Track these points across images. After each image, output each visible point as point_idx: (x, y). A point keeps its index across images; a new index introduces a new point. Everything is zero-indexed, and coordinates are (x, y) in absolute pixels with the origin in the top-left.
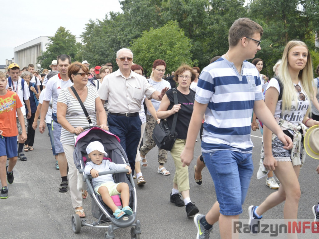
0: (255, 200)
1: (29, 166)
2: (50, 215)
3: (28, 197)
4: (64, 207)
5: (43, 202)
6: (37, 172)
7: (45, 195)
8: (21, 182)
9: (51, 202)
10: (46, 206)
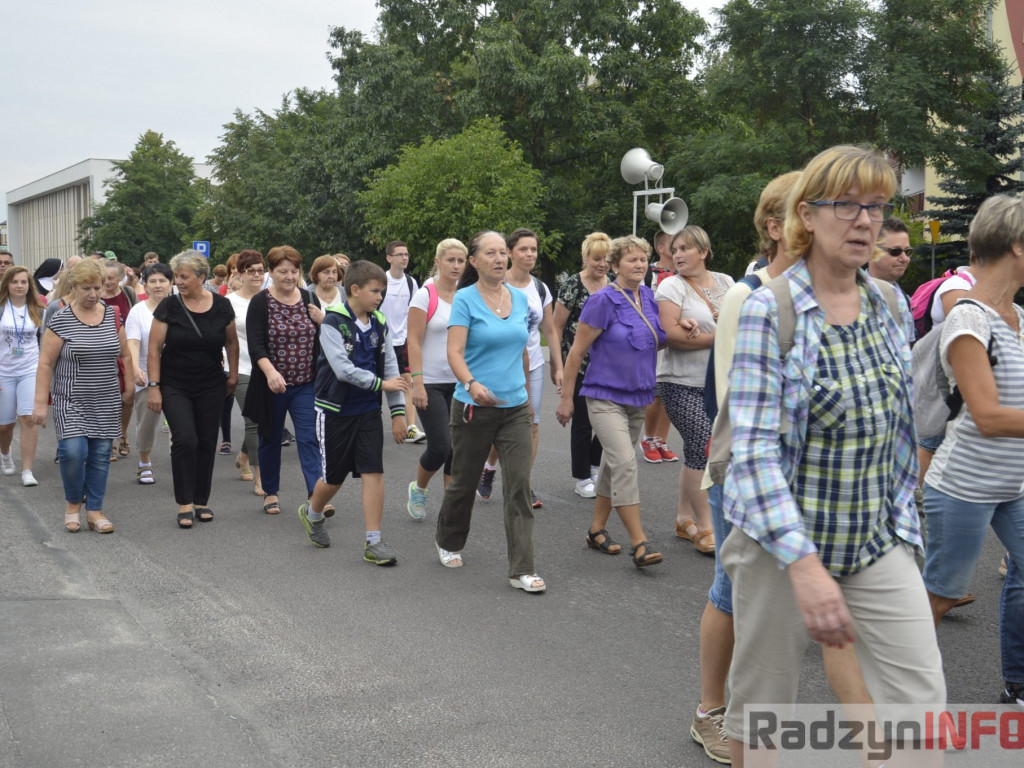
1: (113, 546)
2: (212, 698)
3: (131, 641)
4: (250, 671)
5: (182, 658)
6: (142, 563)
7: (182, 634)
8: (99, 597)
9: (208, 658)
10: (195, 671)
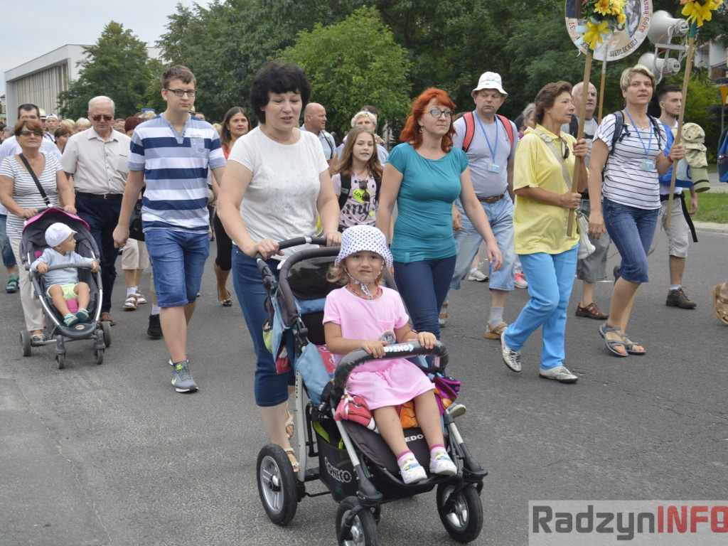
0: (521, 409)
2: (59, 447)
4: (94, 429)
5: (48, 419)
7: (53, 403)
9: (66, 419)
10: (53, 428)
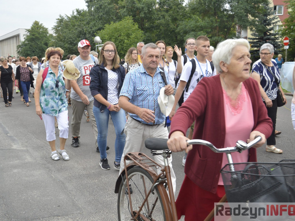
1: (26, 135)
2: (53, 175)
3: (31, 160)
5: (45, 165)
6: (34, 139)
7: (45, 158)
8: (22, 149)
